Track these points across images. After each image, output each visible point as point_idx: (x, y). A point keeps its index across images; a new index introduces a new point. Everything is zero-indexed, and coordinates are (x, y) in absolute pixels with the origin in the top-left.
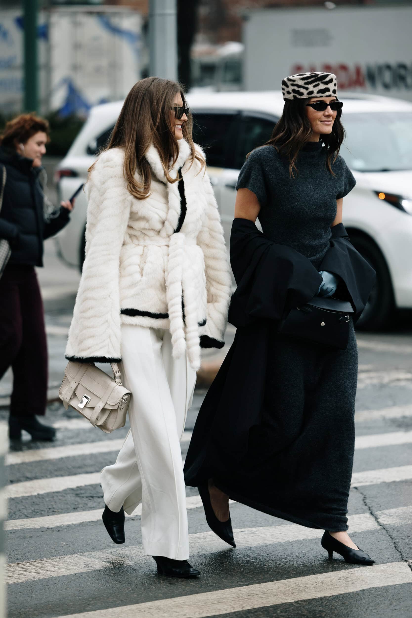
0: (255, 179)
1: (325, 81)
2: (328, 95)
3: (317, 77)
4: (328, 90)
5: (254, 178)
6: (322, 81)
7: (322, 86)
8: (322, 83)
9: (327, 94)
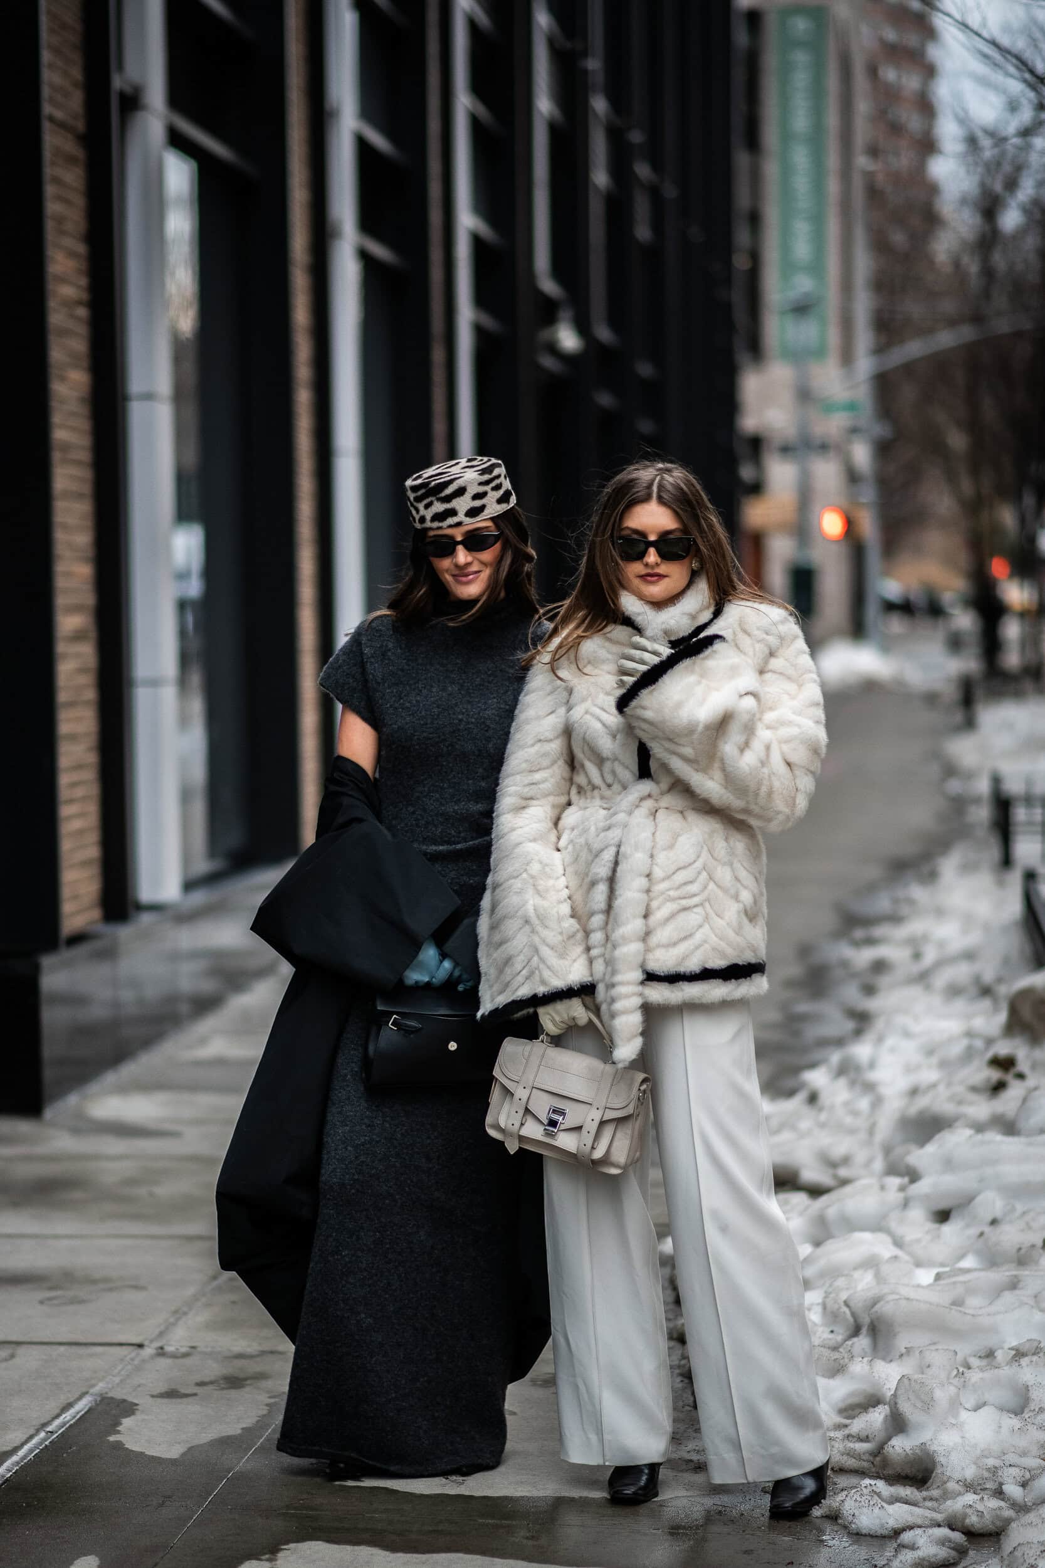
0: (348, 674)
1: (443, 495)
2: (452, 523)
3: (428, 488)
4: (453, 512)
5: (344, 672)
6: (438, 496)
7: (438, 507)
8: (439, 499)
9: (451, 521)
